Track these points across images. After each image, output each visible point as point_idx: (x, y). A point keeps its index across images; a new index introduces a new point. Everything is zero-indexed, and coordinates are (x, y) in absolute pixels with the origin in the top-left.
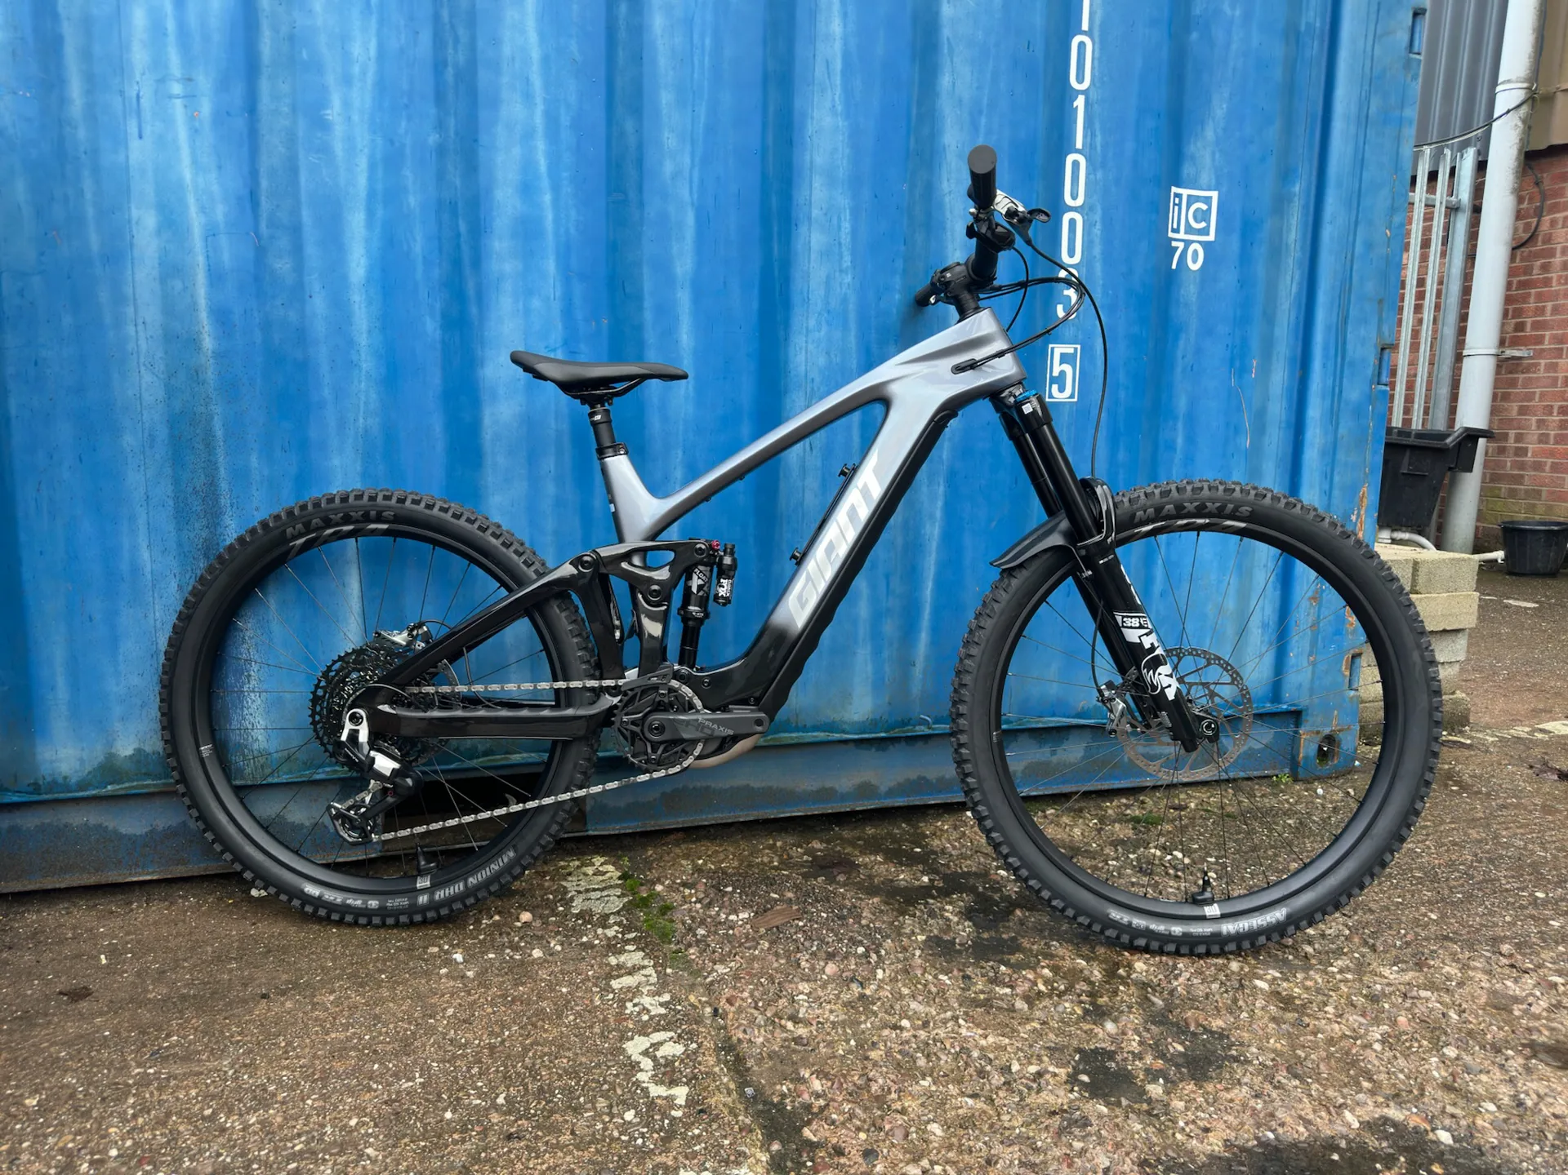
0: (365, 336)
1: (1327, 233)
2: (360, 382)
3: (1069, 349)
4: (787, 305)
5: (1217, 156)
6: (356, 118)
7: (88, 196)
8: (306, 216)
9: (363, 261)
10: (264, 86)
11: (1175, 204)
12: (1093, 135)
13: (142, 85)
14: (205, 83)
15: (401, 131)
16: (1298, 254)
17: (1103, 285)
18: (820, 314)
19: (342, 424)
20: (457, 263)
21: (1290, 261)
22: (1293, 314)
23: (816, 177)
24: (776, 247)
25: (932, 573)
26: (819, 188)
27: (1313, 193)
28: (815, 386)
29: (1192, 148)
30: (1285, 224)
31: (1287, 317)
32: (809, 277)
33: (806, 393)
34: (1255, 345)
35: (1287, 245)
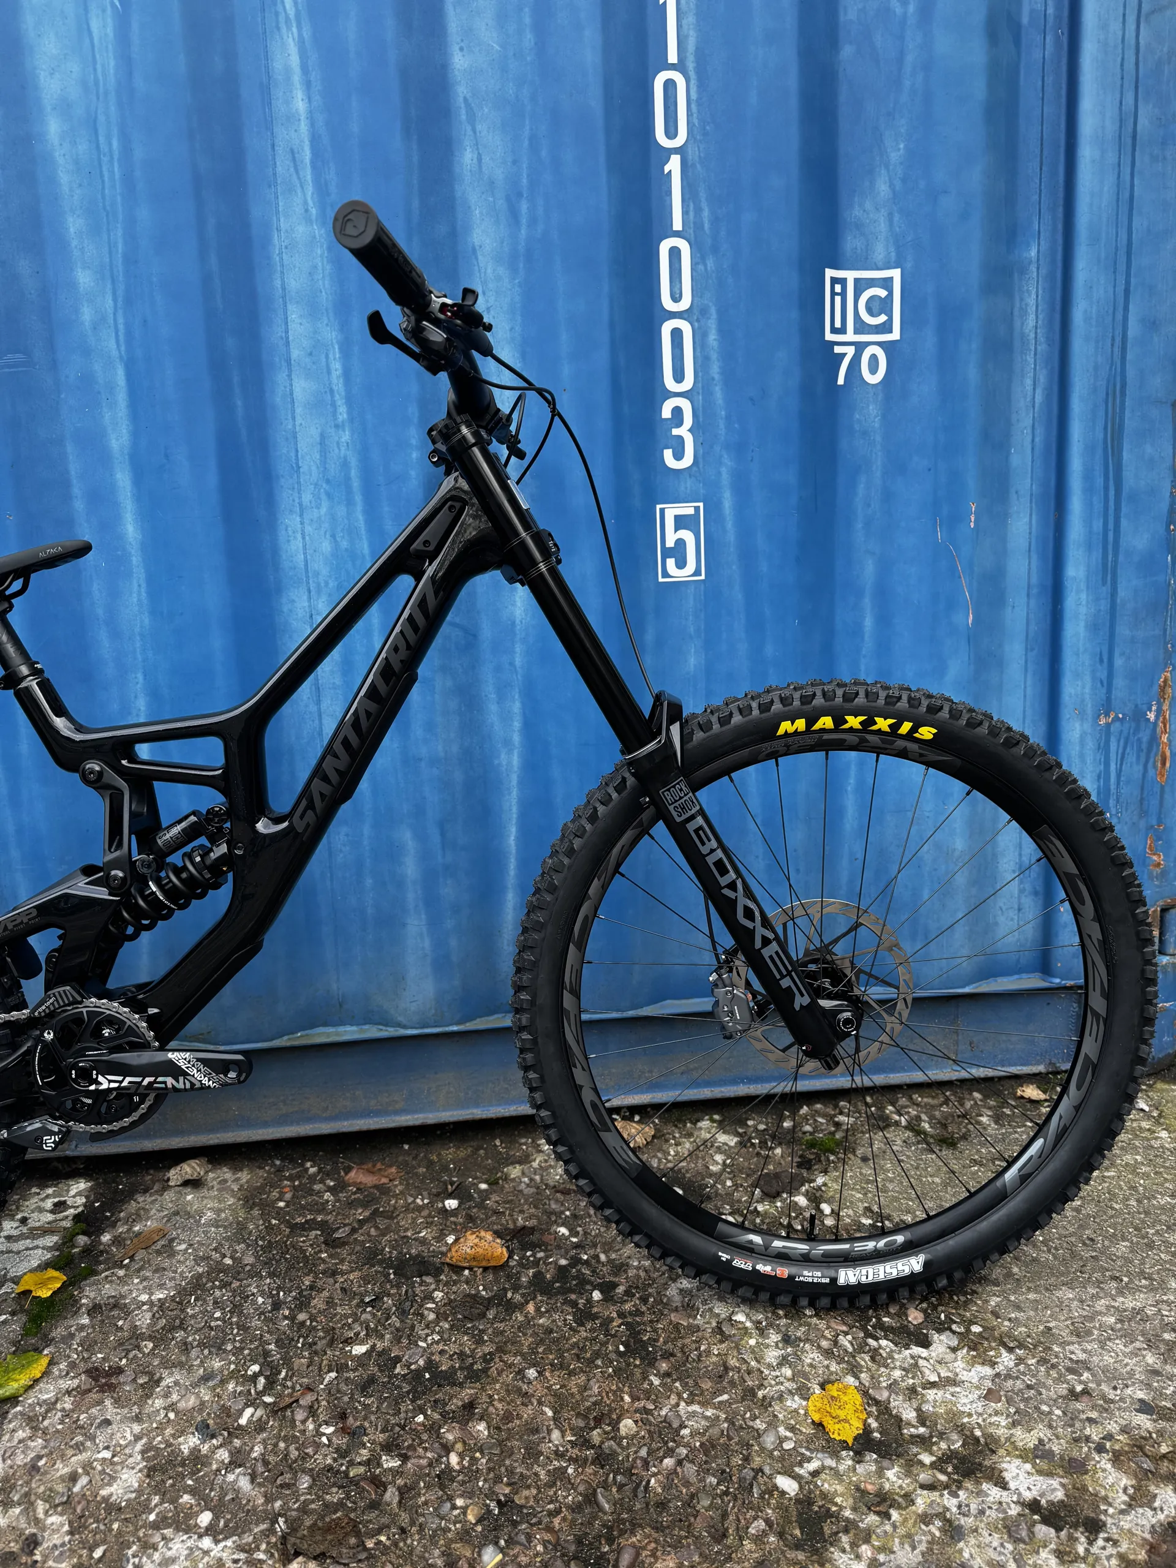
3: (687, 509)
4: (268, 477)
5: (896, 217)
11: (833, 294)
12: (698, 210)
16: (1042, 347)
17: (728, 418)
18: (316, 485)
21: (1030, 359)
22: (1040, 431)
23: (291, 307)
24: (239, 403)
25: (515, 816)
26: (298, 321)
27: (1059, 257)
28: (321, 579)
29: (857, 212)
30: (1017, 305)
31: (1029, 439)
32: (295, 437)
33: (309, 591)
34: (972, 481)
35: (1023, 336)
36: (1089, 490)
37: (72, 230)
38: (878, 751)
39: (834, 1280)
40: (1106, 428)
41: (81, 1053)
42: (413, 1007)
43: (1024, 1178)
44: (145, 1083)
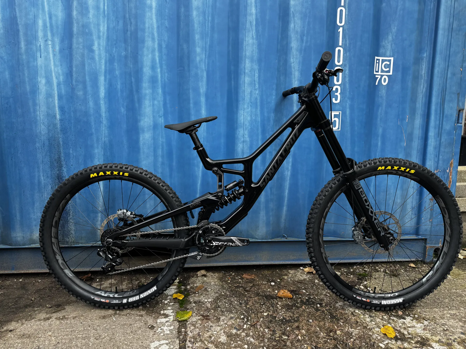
0: (104, 114)
1: (436, 71)
2: (103, 127)
3: (337, 113)
4: (237, 101)
5: (393, 45)
6: (101, 48)
7: (26, 75)
8: (87, 78)
9: (104, 91)
10: (74, 40)
11: (377, 63)
13: (41, 42)
14: (57, 41)
15: (114, 52)
16: (426, 78)
17: (349, 91)
18: (248, 103)
19: (98, 140)
20: (131, 92)
21: (423, 81)
22: (424, 99)
23: (247, 60)
24: (233, 83)
25: (288, 187)
26: (248, 63)
27: (431, 56)
28: (247, 126)
29: (384, 43)
30: (420, 68)
31: (421, 100)
32: (244, 92)
33: (244, 129)
34: (408, 111)
35: (421, 75)
36: (436, 114)
37: (196, 38)
38: (400, 175)
39: (381, 303)
40: (441, 99)
41: (208, 236)
42: (260, 234)
43: (428, 281)
44: (225, 244)
